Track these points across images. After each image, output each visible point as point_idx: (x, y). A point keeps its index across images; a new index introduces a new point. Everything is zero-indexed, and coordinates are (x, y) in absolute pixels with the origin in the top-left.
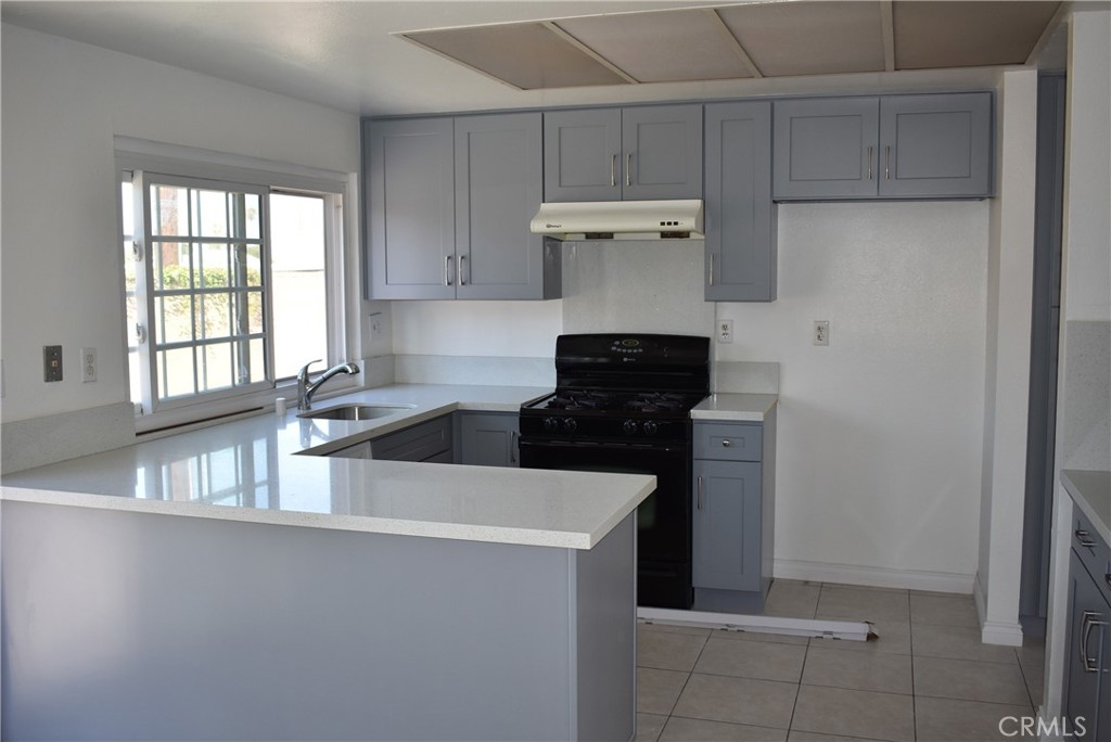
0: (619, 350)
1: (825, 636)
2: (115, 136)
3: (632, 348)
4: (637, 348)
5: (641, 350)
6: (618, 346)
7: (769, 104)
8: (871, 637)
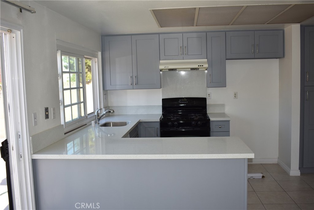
0: (181, 102)
1: (251, 178)
2: (57, 39)
3: (185, 102)
4: (186, 101)
5: (187, 102)
6: (180, 101)
7: (225, 32)
8: (263, 177)
